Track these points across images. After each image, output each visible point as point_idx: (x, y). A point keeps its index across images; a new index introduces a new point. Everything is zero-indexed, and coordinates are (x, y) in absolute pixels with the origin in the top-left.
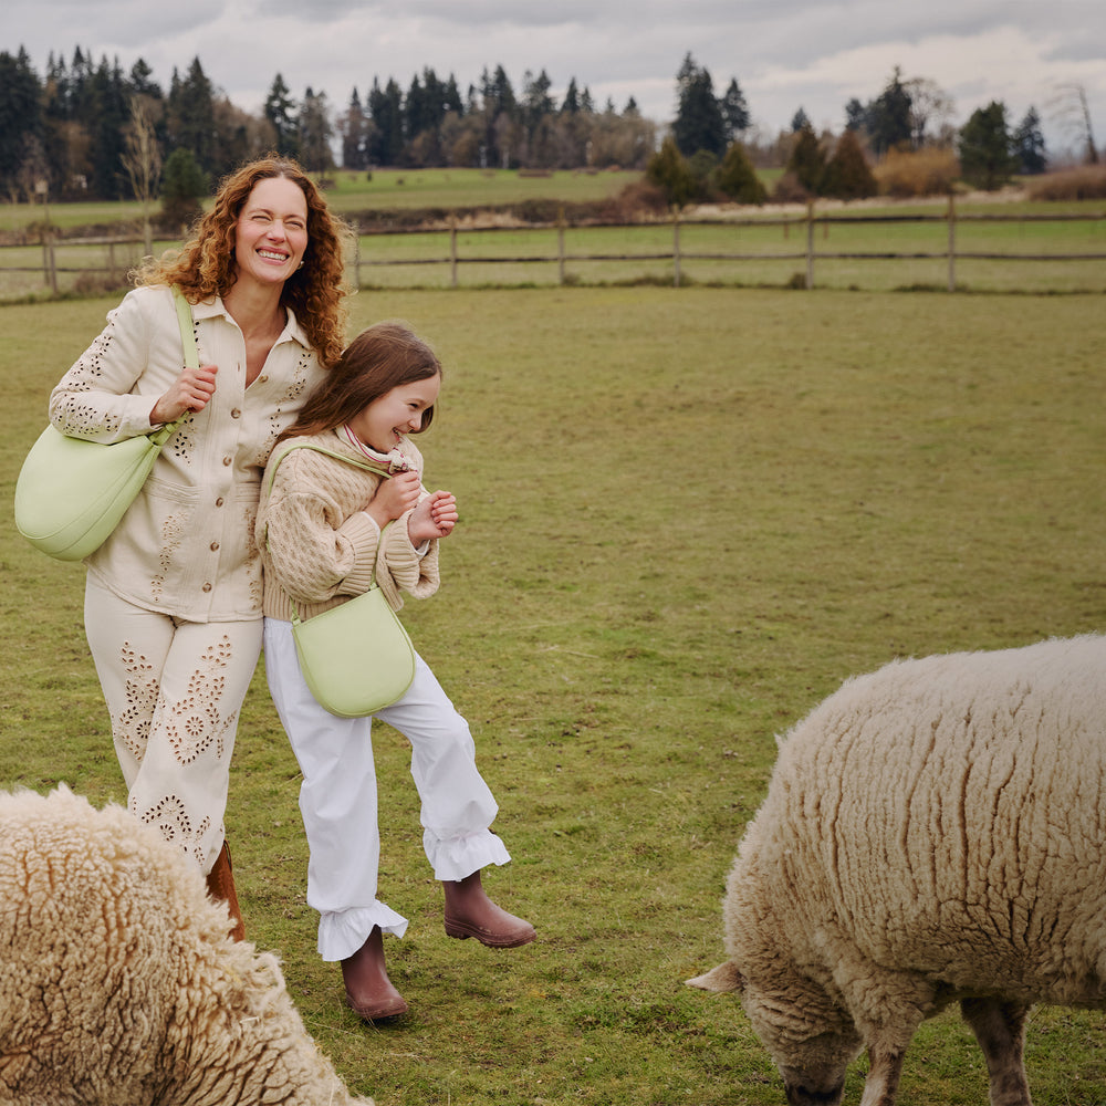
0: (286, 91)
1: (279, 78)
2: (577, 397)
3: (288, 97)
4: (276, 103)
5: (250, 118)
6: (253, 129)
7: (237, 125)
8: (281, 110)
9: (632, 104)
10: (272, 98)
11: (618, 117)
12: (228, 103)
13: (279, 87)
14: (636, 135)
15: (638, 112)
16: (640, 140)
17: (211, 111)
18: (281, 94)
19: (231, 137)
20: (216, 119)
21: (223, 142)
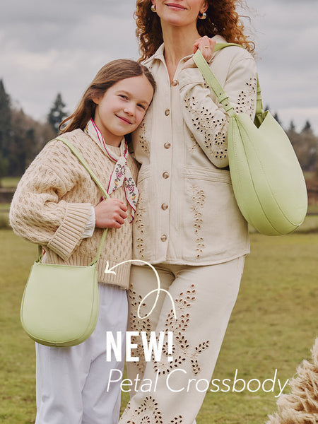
0: (64, 106)
1: (59, 96)
2: (269, 290)
3: (65, 110)
4: (56, 114)
5: (37, 124)
6: (38, 132)
7: (27, 128)
8: (60, 118)
9: (308, 126)
10: (53, 110)
11: (298, 135)
12: (22, 112)
13: (59, 103)
14: (311, 146)
15: (311, 132)
16: (312, 151)
17: (9, 118)
18: (60, 107)
19: (23, 136)
20: (13, 122)
21: (17, 139)
